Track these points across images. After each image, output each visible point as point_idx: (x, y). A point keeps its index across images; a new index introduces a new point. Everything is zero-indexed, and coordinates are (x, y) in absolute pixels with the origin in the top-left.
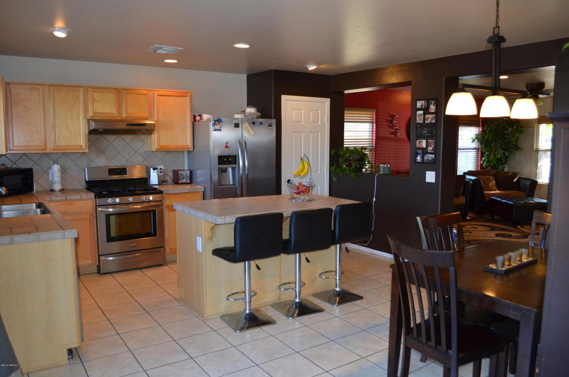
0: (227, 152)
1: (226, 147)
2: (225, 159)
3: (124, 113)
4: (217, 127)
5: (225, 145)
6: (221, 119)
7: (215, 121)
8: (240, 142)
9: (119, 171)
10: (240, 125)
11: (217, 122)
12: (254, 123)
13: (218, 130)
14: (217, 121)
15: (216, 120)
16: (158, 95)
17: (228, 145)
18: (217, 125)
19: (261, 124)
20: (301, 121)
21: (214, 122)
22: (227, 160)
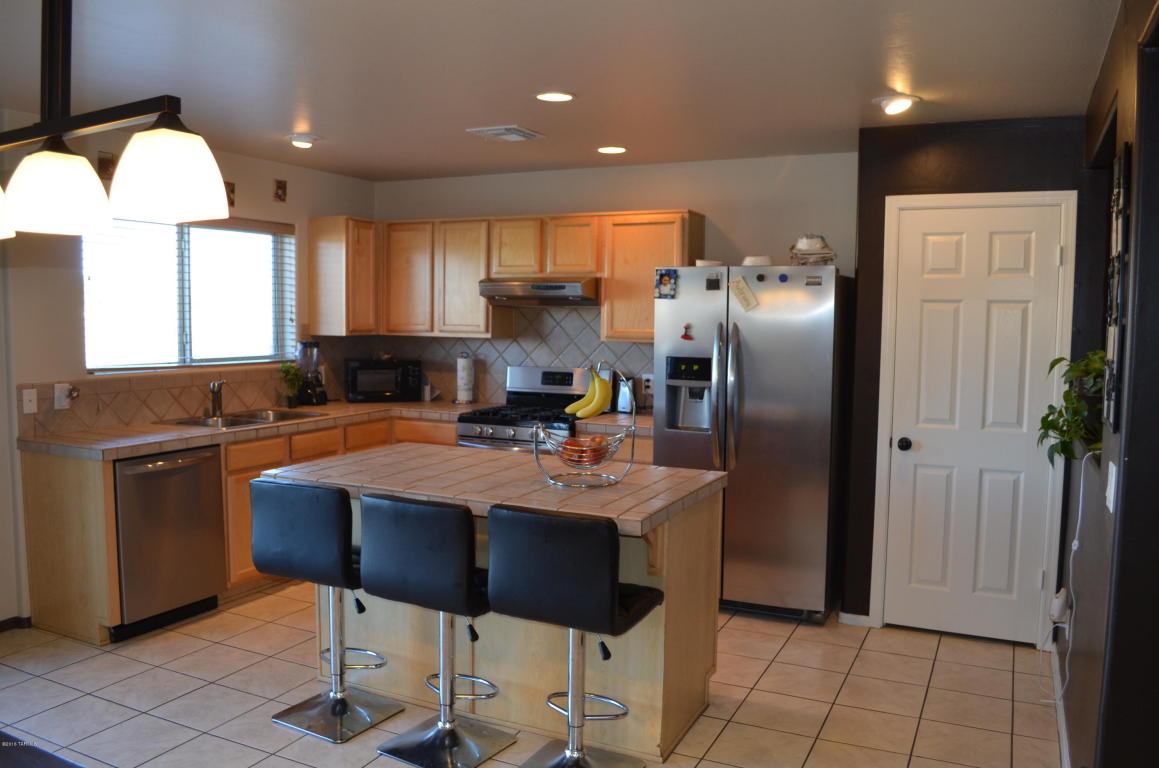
0: (688, 350)
1: (686, 337)
2: (683, 367)
3: (548, 263)
4: (666, 289)
5: (683, 333)
6: (675, 271)
7: (662, 276)
8: (721, 325)
9: (558, 377)
10: (724, 285)
11: (667, 278)
12: (761, 278)
13: (665, 296)
14: (665, 275)
15: (664, 272)
16: (615, 225)
17: (693, 333)
18: (665, 285)
19: (783, 278)
20: (956, 270)
21: (658, 277)
22: (689, 369)
